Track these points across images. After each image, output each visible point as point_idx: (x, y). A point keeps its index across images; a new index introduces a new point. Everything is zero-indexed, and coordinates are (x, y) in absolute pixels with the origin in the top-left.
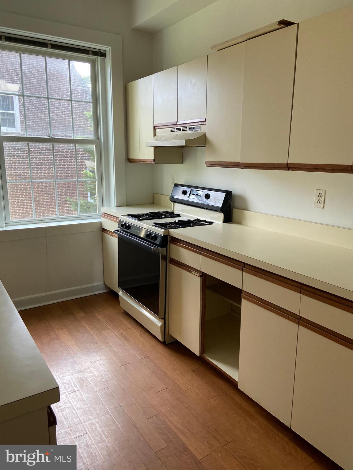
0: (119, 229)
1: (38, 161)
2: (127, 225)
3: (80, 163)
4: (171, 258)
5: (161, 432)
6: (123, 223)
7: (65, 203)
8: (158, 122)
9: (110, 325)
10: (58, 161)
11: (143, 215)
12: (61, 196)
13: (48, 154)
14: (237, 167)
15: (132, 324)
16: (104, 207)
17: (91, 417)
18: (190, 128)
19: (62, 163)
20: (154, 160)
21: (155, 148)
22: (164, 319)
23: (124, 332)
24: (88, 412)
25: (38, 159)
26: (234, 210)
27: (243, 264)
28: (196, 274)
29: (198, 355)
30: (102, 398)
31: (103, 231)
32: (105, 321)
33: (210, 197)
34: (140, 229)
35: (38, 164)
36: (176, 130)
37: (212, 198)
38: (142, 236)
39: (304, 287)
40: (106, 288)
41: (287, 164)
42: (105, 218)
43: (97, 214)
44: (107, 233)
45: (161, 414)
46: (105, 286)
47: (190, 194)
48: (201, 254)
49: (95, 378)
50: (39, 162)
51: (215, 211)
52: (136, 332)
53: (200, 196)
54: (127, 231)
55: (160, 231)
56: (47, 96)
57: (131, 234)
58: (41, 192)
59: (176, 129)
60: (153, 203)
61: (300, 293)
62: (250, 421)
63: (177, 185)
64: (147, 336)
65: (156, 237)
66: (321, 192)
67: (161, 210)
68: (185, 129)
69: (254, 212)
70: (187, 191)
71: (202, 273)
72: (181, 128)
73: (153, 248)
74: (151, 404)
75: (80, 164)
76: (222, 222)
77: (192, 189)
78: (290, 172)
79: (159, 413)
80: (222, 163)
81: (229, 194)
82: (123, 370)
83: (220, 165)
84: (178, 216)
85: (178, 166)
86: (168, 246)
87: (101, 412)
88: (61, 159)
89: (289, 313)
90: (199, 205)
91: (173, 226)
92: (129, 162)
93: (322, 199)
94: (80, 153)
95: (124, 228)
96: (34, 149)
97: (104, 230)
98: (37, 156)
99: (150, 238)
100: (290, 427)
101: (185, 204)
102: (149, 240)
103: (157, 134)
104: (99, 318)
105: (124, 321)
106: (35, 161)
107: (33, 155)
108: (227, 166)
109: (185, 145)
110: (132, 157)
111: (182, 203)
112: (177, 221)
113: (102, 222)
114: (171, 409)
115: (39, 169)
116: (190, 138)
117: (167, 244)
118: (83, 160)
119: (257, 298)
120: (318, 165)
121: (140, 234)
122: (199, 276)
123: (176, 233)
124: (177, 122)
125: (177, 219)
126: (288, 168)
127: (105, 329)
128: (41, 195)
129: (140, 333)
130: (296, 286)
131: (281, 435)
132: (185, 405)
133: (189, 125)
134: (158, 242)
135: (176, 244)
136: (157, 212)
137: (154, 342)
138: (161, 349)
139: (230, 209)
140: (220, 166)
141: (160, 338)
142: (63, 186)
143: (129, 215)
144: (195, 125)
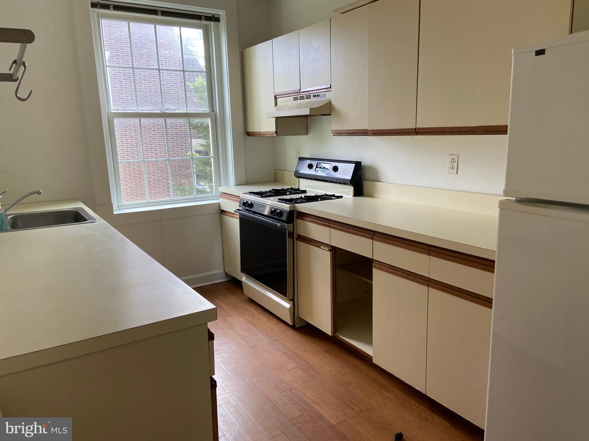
0: (240, 208)
1: (134, 141)
2: (250, 203)
3: (184, 142)
4: (298, 235)
5: (294, 403)
6: (245, 201)
7: (166, 191)
8: (278, 91)
9: (234, 312)
10: (158, 141)
11: (266, 192)
12: (162, 182)
13: (146, 133)
14: (365, 134)
15: (258, 311)
16: (222, 186)
17: (223, 392)
18: (314, 96)
19: (162, 142)
20: (276, 132)
21: (277, 119)
22: (292, 300)
23: (250, 319)
24: (220, 389)
25: (134, 139)
26: (365, 182)
27: (373, 233)
28: (325, 248)
29: (331, 335)
30: (232, 376)
31: (221, 213)
32: (229, 308)
33: (339, 170)
34: (264, 206)
35: (134, 145)
36: (299, 99)
37: (341, 171)
38: (266, 214)
39: (432, 249)
40: (227, 277)
41: (415, 129)
42: (224, 198)
43: (214, 195)
44: (226, 215)
45: (293, 388)
46: (226, 275)
47: (317, 167)
48: (329, 227)
49: (223, 359)
50: (134, 143)
51: (344, 184)
52: (263, 318)
53: (328, 169)
54: (250, 209)
55: (286, 207)
56: (158, 67)
57: (254, 213)
58: (138, 178)
59: (299, 97)
60: (276, 181)
61: (429, 255)
62: (386, 393)
63: (301, 159)
64: (275, 321)
65: (281, 213)
66: (454, 157)
67: (285, 187)
68: (308, 97)
69: (386, 183)
70: (313, 165)
71: (332, 246)
72: (305, 95)
73: (279, 224)
74: (283, 380)
75: (184, 144)
76: (352, 196)
77: (318, 162)
78: (419, 137)
79: (292, 387)
80: (349, 131)
81: (358, 166)
82: (252, 352)
83: (347, 133)
84: (304, 192)
85: (303, 138)
86: (295, 222)
87: (233, 388)
88: (160, 138)
89: (419, 277)
90: (327, 179)
91: (299, 201)
92: (248, 136)
93: (456, 165)
94: (182, 130)
95: (246, 207)
96: (129, 127)
97: (223, 212)
98: (133, 136)
99: (275, 214)
100: (425, 394)
101: (311, 179)
102: (274, 217)
103: (278, 103)
104: (222, 305)
105: (249, 308)
106: (130, 142)
107: (128, 135)
108: (355, 134)
109: (309, 114)
110: (251, 130)
111: (308, 178)
112: (303, 197)
113: (221, 203)
114: (303, 384)
115: (135, 151)
116: (315, 106)
117: (294, 220)
118: (186, 138)
119: (387, 266)
120: (444, 128)
121: (263, 211)
122: (328, 251)
123: (303, 207)
124: (300, 90)
125: (303, 195)
126: (417, 132)
127: (230, 316)
128: (138, 182)
129: (268, 319)
130: (424, 249)
131: (417, 404)
132: (318, 380)
133: (313, 93)
134: (284, 218)
135: (303, 219)
136: (281, 189)
137: (283, 326)
138: (291, 333)
139: (360, 182)
140: (347, 135)
141: (290, 323)
142: (164, 171)
143: (250, 192)
144: (319, 92)
